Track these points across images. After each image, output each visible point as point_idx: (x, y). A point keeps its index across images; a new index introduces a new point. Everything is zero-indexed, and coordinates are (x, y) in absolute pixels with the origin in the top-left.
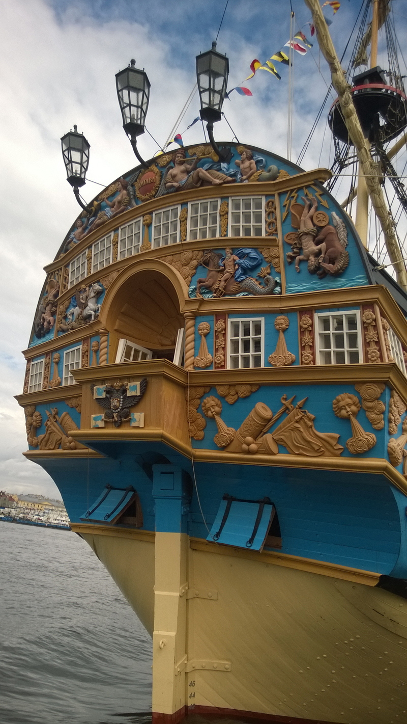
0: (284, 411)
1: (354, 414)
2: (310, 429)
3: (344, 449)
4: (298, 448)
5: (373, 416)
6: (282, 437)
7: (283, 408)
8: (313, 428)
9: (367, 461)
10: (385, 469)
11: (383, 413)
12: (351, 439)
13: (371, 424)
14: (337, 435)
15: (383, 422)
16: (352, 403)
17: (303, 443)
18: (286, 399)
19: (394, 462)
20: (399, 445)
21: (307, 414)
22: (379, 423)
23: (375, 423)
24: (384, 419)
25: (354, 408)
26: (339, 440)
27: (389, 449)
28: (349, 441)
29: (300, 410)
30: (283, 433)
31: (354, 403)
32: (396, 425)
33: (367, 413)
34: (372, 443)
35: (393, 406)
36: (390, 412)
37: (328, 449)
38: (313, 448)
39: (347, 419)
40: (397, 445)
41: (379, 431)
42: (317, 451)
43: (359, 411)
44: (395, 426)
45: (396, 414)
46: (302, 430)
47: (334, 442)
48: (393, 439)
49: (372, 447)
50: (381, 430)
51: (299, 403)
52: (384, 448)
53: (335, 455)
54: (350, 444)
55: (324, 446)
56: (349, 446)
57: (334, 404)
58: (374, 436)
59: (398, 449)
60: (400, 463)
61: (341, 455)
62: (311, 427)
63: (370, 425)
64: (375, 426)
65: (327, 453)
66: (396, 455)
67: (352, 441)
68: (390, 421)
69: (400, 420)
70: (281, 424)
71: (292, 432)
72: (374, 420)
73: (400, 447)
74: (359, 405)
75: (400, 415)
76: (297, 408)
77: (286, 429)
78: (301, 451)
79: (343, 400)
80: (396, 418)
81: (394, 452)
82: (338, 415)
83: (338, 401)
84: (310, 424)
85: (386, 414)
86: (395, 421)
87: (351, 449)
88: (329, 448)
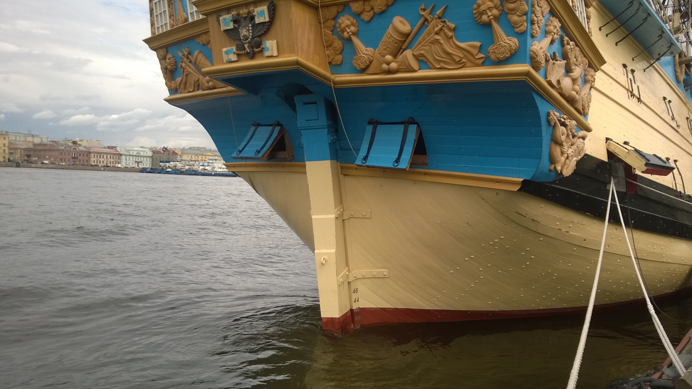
0: (423, 23)
1: (496, 18)
2: (451, 40)
3: (486, 58)
4: (439, 61)
5: (515, 18)
6: (422, 52)
7: (421, 21)
8: (454, 38)
9: (509, 67)
10: (527, 74)
11: (526, 14)
12: (492, 46)
13: (513, 27)
14: (478, 44)
15: (525, 24)
16: (493, 6)
17: (443, 56)
18: (424, 10)
19: (536, 67)
20: (541, 48)
21: (446, 24)
22: (521, 25)
23: (518, 26)
24: (526, 21)
25: (495, 12)
26: (480, 49)
27: (532, 53)
28: (491, 48)
29: (439, 20)
30: (423, 47)
31: (495, 6)
32: (539, 27)
33: (509, 16)
34: (514, 48)
35: (536, 6)
36: (533, 12)
37: (470, 60)
38: (454, 60)
39: (488, 25)
40: (539, 48)
41: (521, 35)
42: (458, 63)
43: (500, 14)
44: (538, 29)
45: (539, 14)
46: (442, 41)
47: (475, 52)
48: (536, 42)
49: (515, 53)
50: (523, 33)
51: (438, 13)
52: (526, 52)
53: (477, 65)
54: (492, 51)
55: (466, 57)
56: (490, 54)
57: (475, 10)
58: (516, 40)
59: (541, 52)
60: (542, 67)
61: (483, 64)
62: (451, 38)
63: (512, 29)
64: (517, 30)
65: (468, 64)
66: (538, 59)
67: (493, 48)
68: (532, 23)
69: (543, 21)
70: (421, 38)
71: (432, 45)
72: (516, 23)
73: (542, 50)
74: (500, 7)
75: (543, 16)
76: (436, 19)
77: (426, 43)
78: (442, 65)
79: (484, 4)
80: (539, 18)
81: (537, 56)
82: (479, 21)
83: (479, 6)
84: (450, 34)
85: (529, 16)
86: (538, 23)
87: (493, 56)
88: (471, 58)
